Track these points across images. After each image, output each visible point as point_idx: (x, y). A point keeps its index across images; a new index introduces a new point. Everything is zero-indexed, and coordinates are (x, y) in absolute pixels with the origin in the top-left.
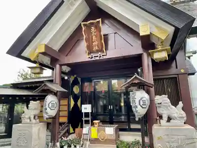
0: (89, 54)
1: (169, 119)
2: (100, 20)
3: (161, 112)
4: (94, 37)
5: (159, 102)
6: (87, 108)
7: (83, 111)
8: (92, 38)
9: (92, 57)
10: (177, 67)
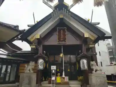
0: (59, 42)
1: (96, 71)
2: (66, 28)
3: (93, 68)
4: (62, 35)
5: (92, 64)
6: (54, 68)
9: (60, 43)
10: (92, 52)
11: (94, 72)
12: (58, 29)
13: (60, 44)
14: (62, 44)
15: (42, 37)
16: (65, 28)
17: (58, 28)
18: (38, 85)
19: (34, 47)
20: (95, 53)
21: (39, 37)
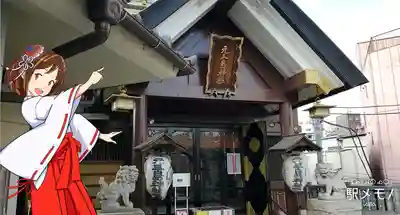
4: (223, 63)
8: (220, 64)
9: (214, 94)
16: (238, 38)
17: (213, 35)
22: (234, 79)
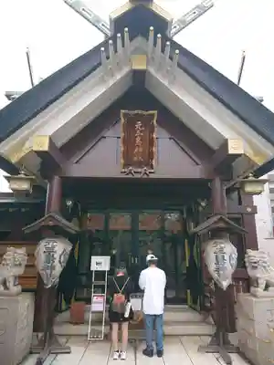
0: (126, 165)
1: (267, 287)
2: (156, 112)
3: (258, 275)
4: (138, 140)
5: (256, 260)
7: (94, 267)
8: (135, 141)
9: (130, 173)
10: (240, 203)
11: (260, 291)
12: (125, 115)
13: (130, 176)
14: (138, 176)
15: (59, 144)
16: (151, 112)
18: (40, 335)
19: (25, 186)
20: (249, 210)
21: (46, 148)
22: (151, 156)
